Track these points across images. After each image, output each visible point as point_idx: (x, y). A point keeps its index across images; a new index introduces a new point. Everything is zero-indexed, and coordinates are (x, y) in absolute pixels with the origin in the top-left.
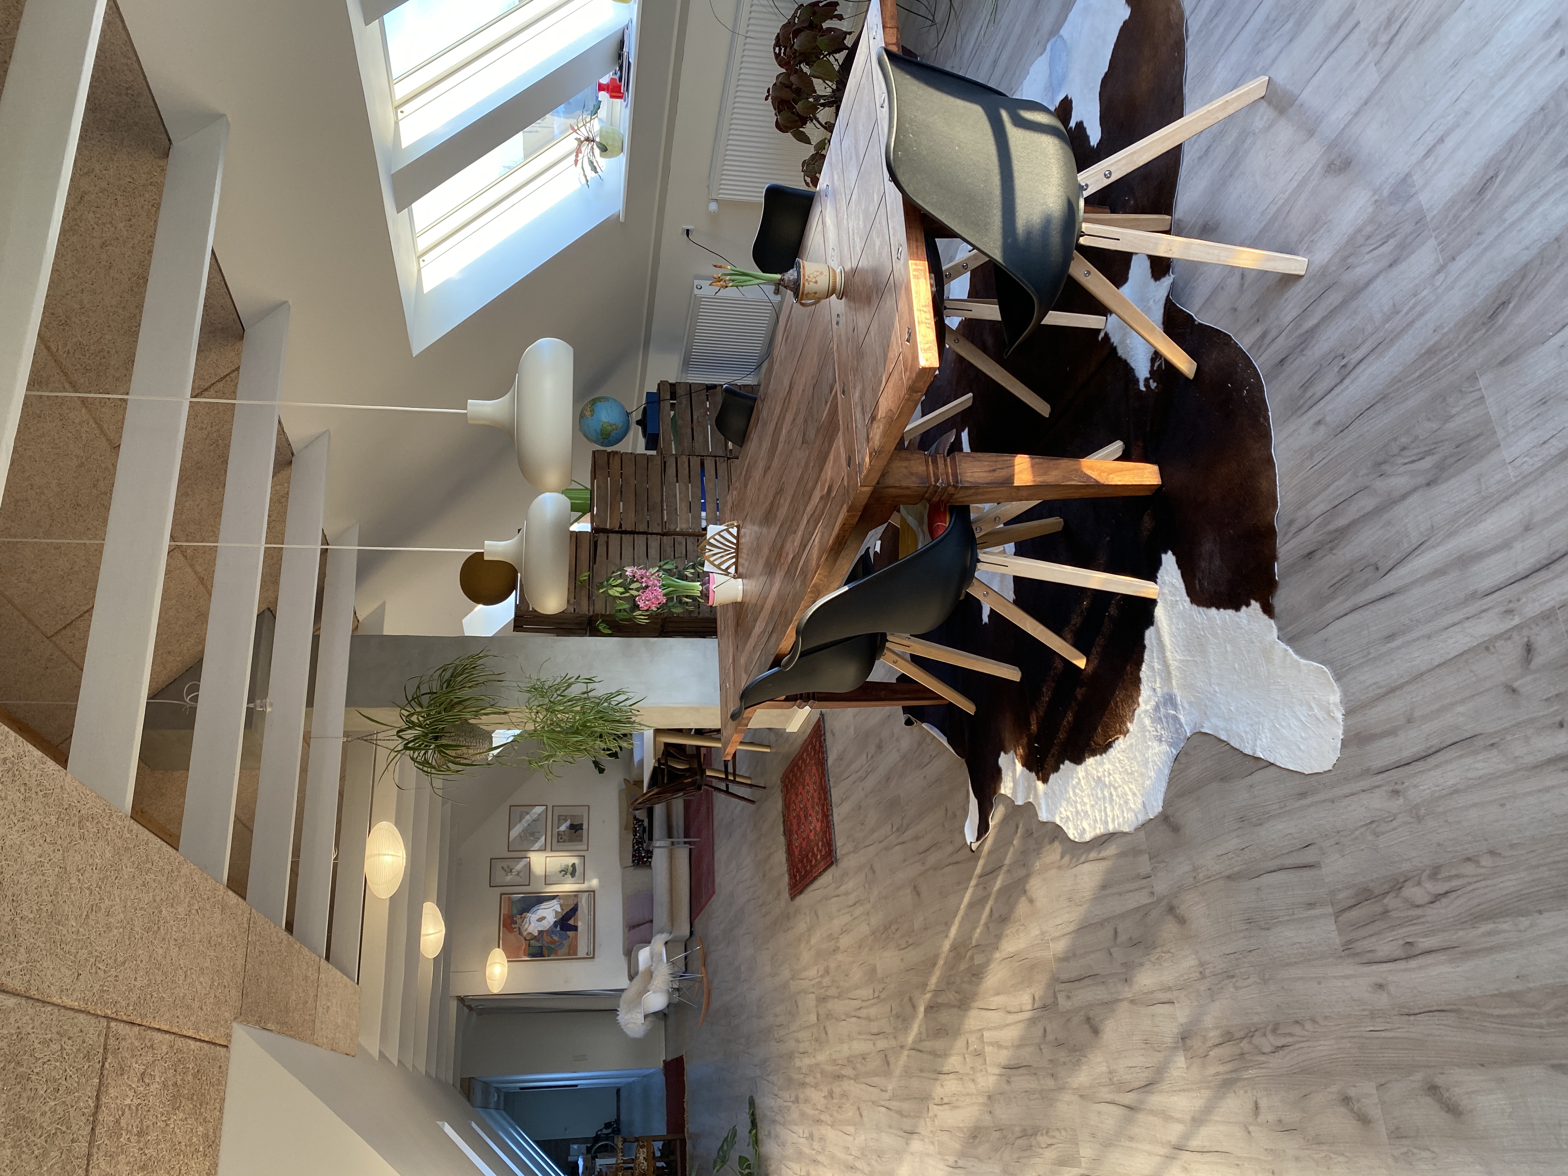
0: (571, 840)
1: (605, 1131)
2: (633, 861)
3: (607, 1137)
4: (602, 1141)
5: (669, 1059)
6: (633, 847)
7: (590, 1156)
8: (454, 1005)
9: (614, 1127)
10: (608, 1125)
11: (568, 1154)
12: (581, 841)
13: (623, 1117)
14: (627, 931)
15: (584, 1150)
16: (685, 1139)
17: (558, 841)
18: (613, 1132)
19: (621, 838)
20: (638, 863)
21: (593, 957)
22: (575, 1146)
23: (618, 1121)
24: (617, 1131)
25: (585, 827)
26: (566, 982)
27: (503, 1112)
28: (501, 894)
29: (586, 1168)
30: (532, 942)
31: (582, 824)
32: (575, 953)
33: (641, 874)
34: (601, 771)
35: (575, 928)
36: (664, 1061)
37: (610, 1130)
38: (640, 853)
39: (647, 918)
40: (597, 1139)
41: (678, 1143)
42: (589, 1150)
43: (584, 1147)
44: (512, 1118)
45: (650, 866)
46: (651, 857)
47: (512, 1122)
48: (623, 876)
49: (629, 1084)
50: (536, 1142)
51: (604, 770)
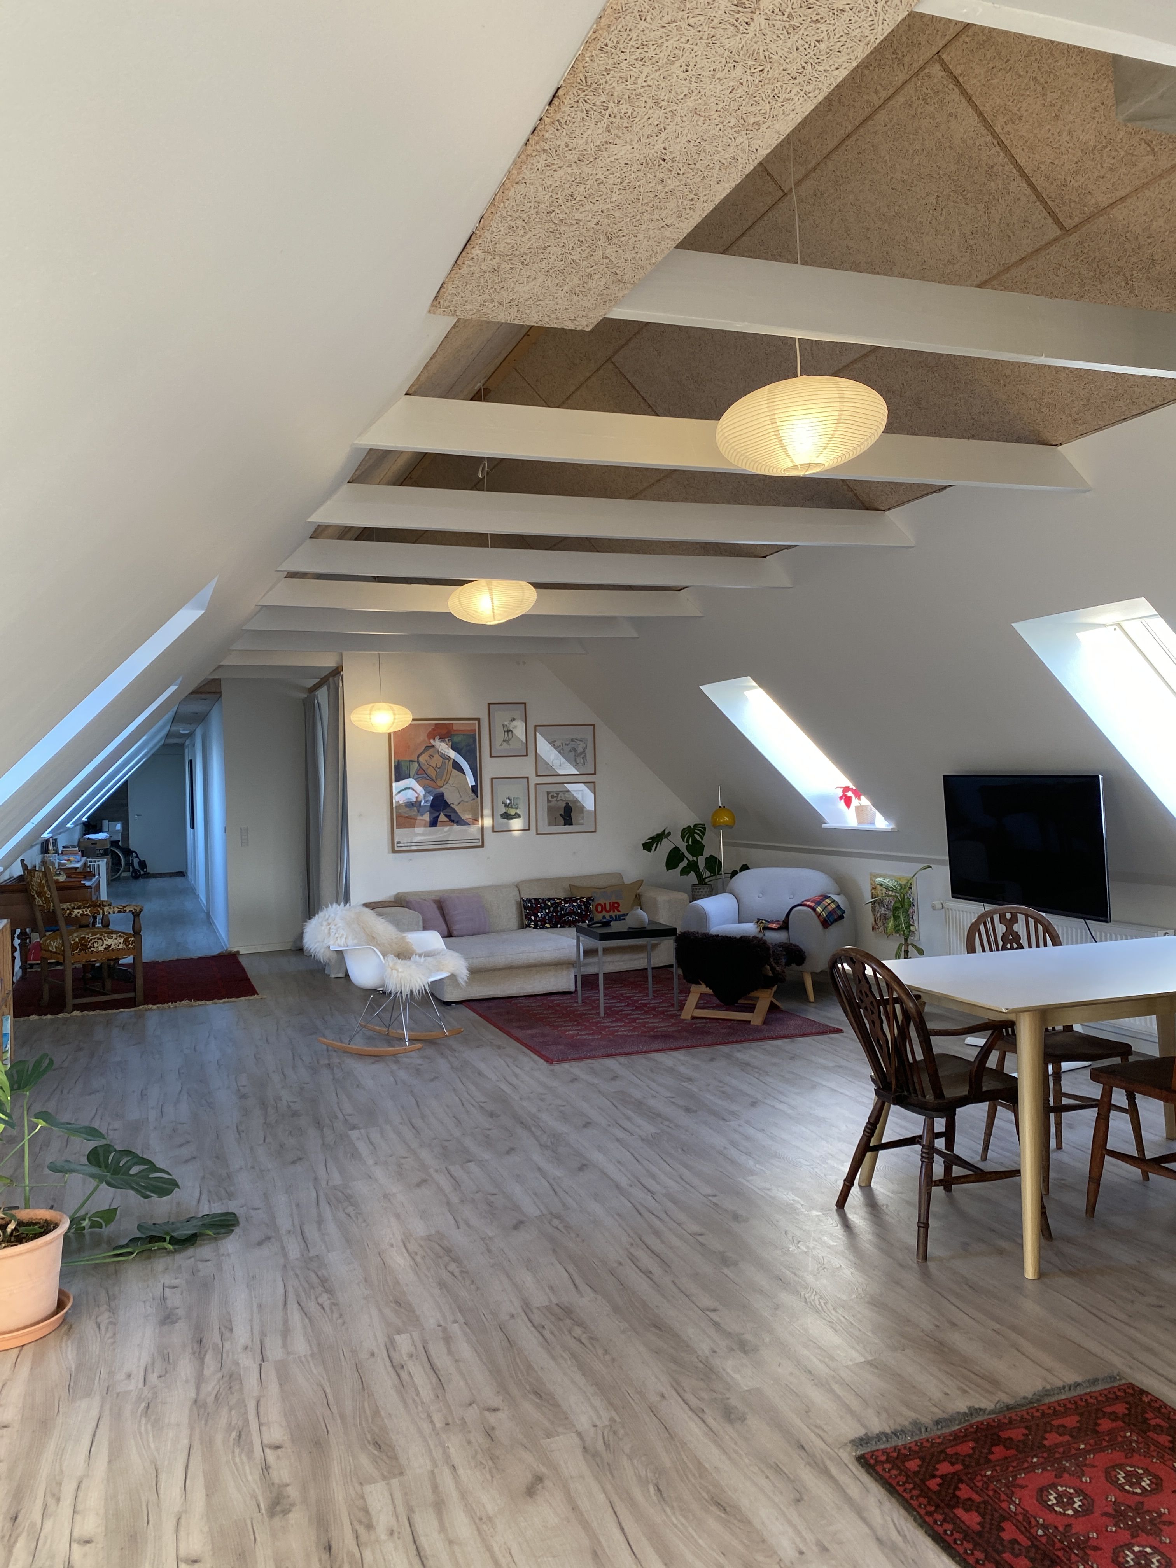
0: (550, 810)
1: (136, 861)
2: (529, 901)
3: (129, 864)
4: (125, 858)
5: (243, 961)
6: (549, 899)
7: (108, 846)
8: (328, 661)
9: (141, 872)
10: (143, 864)
11: (112, 820)
12: (550, 824)
13: (153, 884)
14: (433, 897)
15: (115, 838)
16: (135, 1006)
17: (548, 793)
18: (135, 871)
19: (558, 879)
20: (526, 908)
21: (394, 851)
22: (119, 827)
23: (148, 876)
24: (136, 876)
25: (568, 828)
26: (361, 815)
27: (162, 743)
28: (479, 720)
29: (95, 842)
30: (416, 764)
31: (571, 824)
32: (399, 826)
33: (509, 915)
34: (647, 846)
35: (434, 823)
36: (238, 952)
37: (137, 866)
38: (542, 909)
39: (457, 928)
40: (128, 852)
41: (131, 995)
42: (115, 843)
43: (118, 837)
44: (153, 755)
45: (523, 926)
46: (536, 927)
47: (149, 755)
48: (505, 886)
49: (192, 891)
50: (126, 782)
51: (649, 850)
